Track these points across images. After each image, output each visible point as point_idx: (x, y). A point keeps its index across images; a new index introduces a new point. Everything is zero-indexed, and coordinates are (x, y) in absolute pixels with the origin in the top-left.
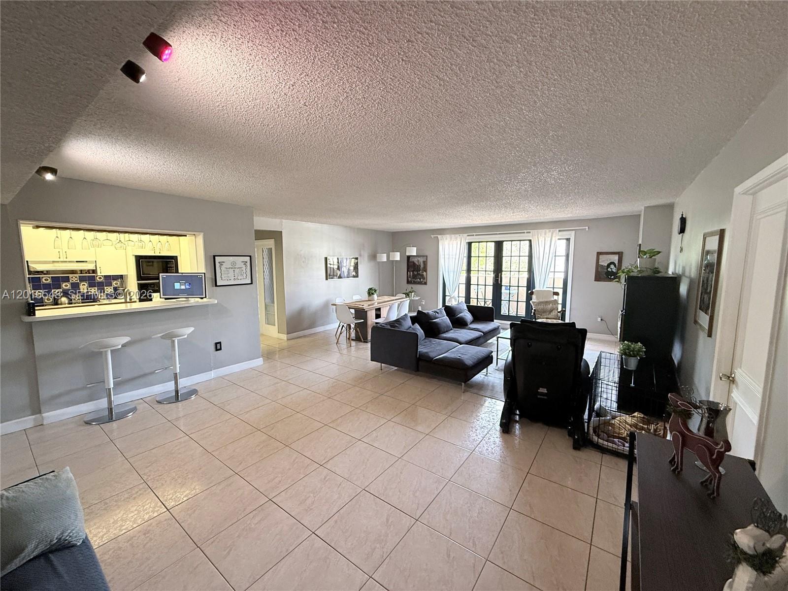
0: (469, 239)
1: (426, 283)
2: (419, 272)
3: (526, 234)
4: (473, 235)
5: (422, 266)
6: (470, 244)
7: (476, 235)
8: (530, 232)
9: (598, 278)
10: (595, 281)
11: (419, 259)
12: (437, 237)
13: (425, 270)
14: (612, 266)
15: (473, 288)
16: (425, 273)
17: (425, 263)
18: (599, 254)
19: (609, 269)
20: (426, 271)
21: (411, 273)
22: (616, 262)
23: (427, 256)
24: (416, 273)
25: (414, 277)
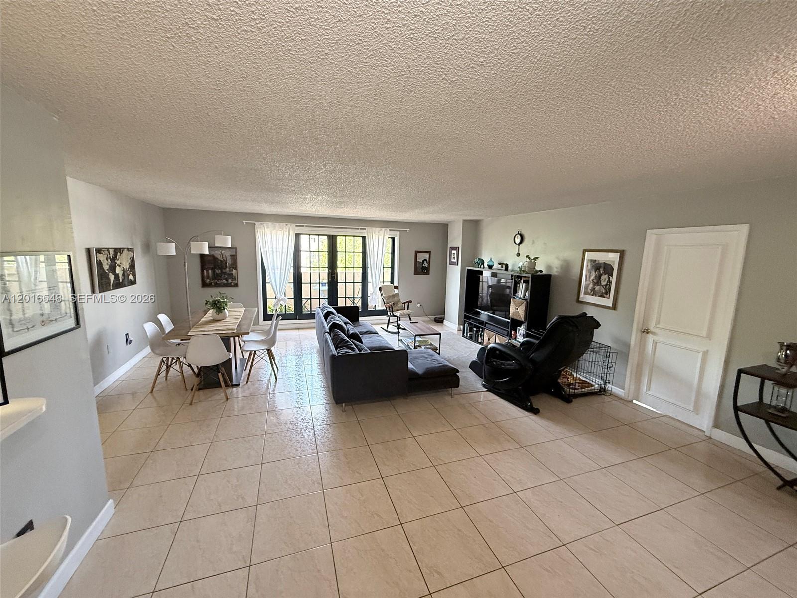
0: (299, 230)
1: (236, 285)
2: (224, 271)
3: (359, 231)
4: (303, 226)
5: (229, 261)
6: (298, 236)
7: (306, 226)
8: (365, 229)
9: (417, 272)
10: (415, 274)
11: (223, 252)
12: (254, 224)
13: (234, 266)
14: (425, 262)
15: (305, 288)
16: (234, 271)
17: (234, 257)
18: (417, 252)
19: (424, 265)
20: (236, 268)
21: (210, 271)
22: (428, 260)
23: (236, 248)
24: (218, 271)
25: (216, 276)
